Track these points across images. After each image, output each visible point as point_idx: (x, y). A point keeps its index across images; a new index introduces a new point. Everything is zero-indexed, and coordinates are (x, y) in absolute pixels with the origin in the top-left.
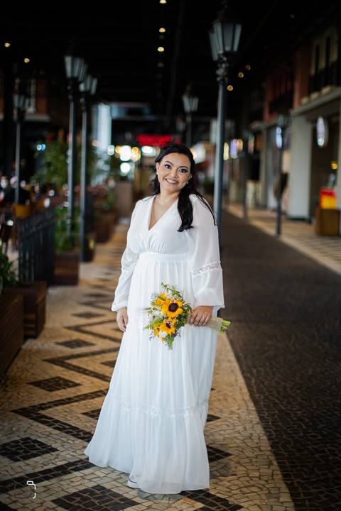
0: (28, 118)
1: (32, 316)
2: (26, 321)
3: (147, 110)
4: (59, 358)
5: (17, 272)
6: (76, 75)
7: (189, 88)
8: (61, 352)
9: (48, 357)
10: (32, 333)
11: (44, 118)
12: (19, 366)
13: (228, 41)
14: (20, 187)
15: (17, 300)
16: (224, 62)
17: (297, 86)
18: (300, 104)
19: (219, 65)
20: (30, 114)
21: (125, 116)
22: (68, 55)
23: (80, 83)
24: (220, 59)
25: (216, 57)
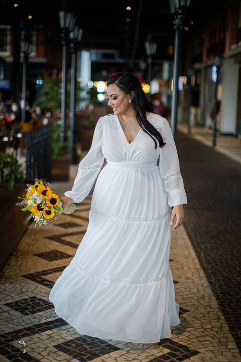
0: (31, 60)
3: (117, 55)
4: (56, 236)
5: (25, 172)
6: (67, 26)
7: (150, 36)
8: (57, 231)
9: (48, 235)
11: (43, 60)
12: (27, 242)
16: (179, 14)
17: (228, 36)
18: (230, 49)
19: (175, 17)
20: (32, 58)
21: (100, 59)
22: (62, 10)
23: (70, 32)
24: (176, 12)
25: (173, 11)
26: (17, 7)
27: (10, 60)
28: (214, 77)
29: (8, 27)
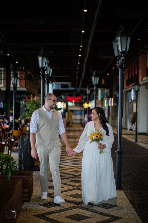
0: (18, 89)
1: (26, 190)
2: (24, 193)
3: (70, 85)
4: (42, 214)
5: (18, 167)
6: (44, 66)
7: (94, 73)
8: (43, 210)
9: (36, 214)
10: (27, 199)
11: (25, 89)
12: (21, 220)
13: (124, 46)
14: (15, 122)
15: (20, 183)
16: (122, 56)
18: (142, 80)
19: (118, 59)
20: (18, 87)
21: (60, 88)
22: (40, 56)
23: (45, 70)
24: (119, 55)
25: (116, 54)
26: (8, 56)
27: (4, 89)
28: (133, 98)
29: (3, 69)
